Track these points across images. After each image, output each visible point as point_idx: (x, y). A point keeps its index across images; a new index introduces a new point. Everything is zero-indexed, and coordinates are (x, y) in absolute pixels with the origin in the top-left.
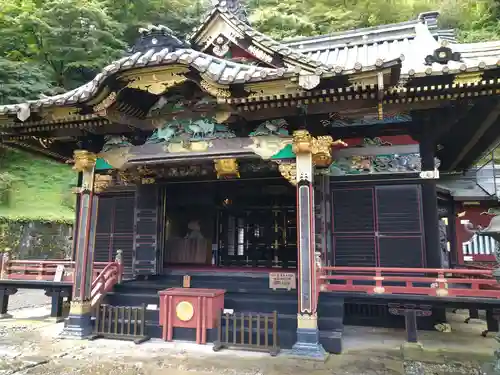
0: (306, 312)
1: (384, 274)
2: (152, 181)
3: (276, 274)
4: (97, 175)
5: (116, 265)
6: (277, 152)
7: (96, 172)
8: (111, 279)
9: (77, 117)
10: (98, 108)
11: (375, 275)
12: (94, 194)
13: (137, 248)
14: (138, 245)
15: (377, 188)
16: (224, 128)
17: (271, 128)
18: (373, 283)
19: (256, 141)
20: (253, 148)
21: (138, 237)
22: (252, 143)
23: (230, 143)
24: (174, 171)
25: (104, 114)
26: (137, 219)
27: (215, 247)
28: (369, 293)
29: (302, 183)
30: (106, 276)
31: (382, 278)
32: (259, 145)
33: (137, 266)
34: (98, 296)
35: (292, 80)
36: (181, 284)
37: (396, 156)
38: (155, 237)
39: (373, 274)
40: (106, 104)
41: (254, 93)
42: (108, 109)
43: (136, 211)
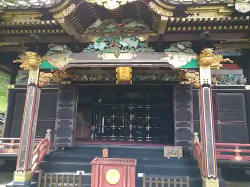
0: (212, 177)
1: (240, 148)
2: (69, 82)
3: (169, 147)
4: (42, 73)
5: (47, 140)
6: (186, 63)
7: (41, 70)
8: (43, 151)
9: (38, 21)
10: (57, 16)
11: (235, 148)
12: (38, 87)
13: (58, 128)
14: (59, 126)
15: (219, 94)
16: (146, 45)
17: (181, 47)
18: (234, 154)
19: (170, 55)
20: (167, 59)
21: (59, 120)
22: (167, 56)
23: (150, 55)
24: (85, 77)
25: (62, 21)
26: (58, 108)
27: (93, 128)
28: (232, 160)
29: (205, 85)
30: (40, 149)
31: (240, 151)
32: (172, 58)
33: (57, 141)
34: (36, 164)
35: (229, 5)
36: (100, 155)
37: (231, 75)
38: (72, 121)
39: (234, 148)
40: (65, 13)
41: (192, 15)
42: (66, 18)
43: (59, 102)
